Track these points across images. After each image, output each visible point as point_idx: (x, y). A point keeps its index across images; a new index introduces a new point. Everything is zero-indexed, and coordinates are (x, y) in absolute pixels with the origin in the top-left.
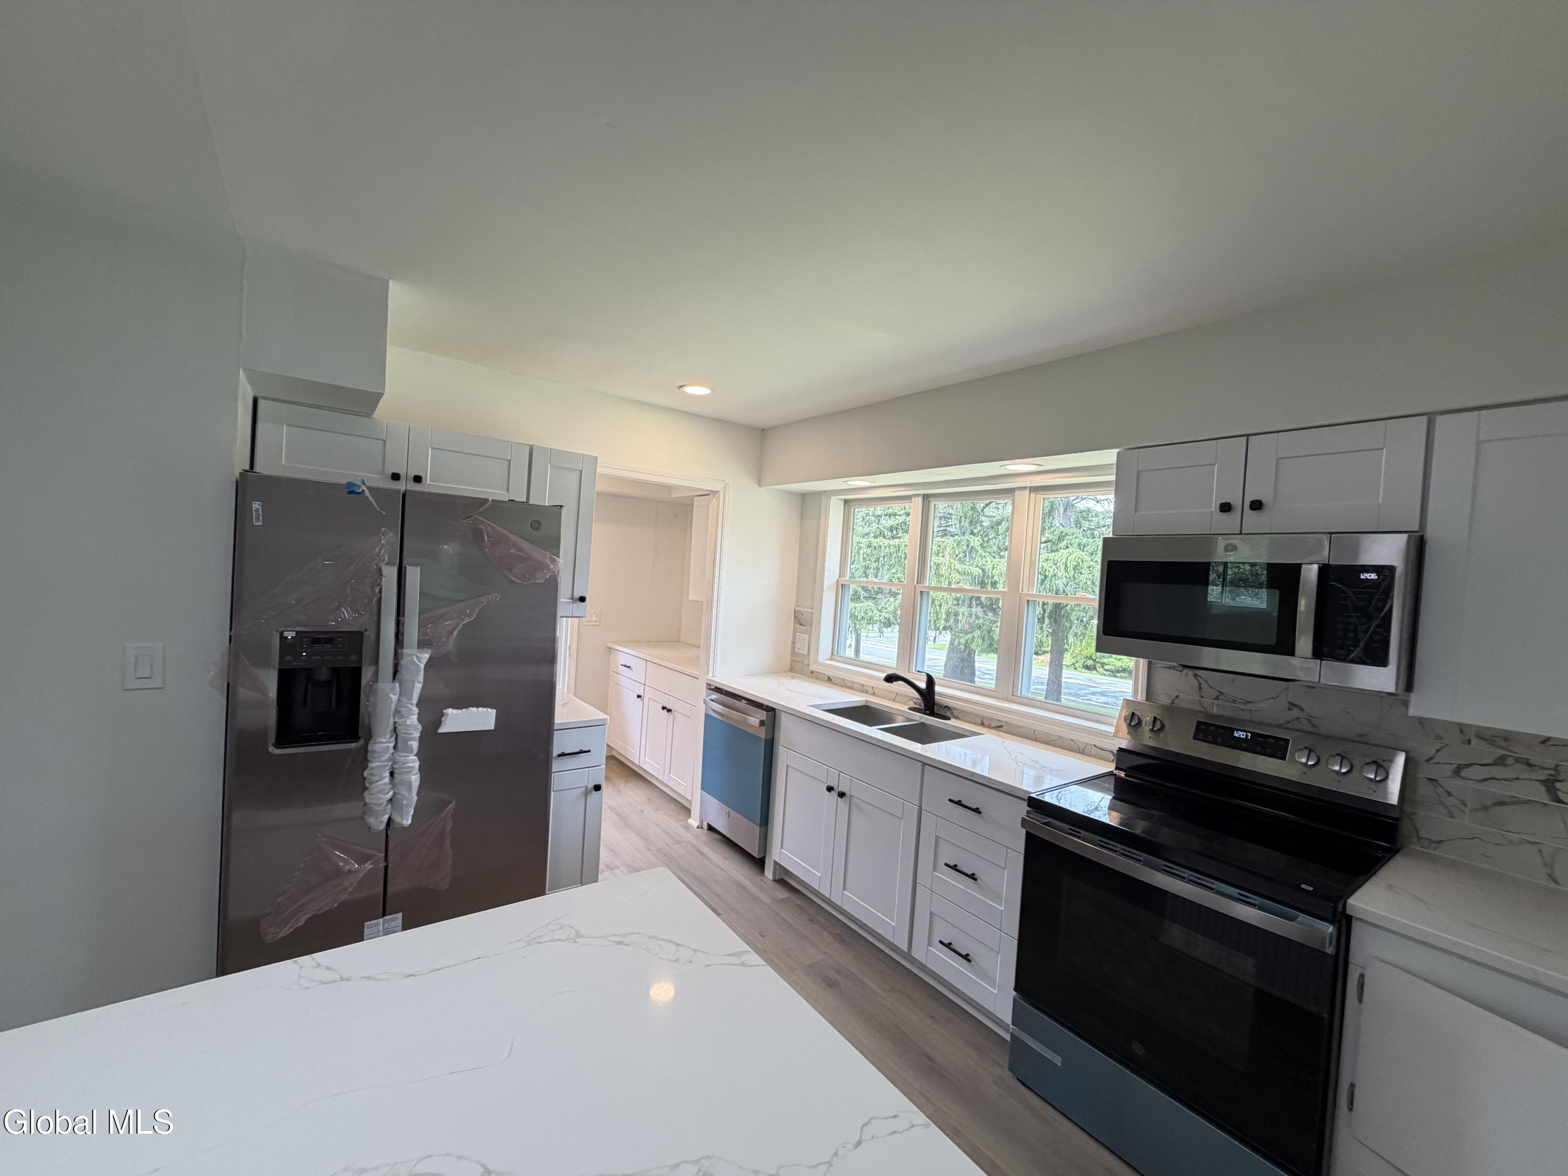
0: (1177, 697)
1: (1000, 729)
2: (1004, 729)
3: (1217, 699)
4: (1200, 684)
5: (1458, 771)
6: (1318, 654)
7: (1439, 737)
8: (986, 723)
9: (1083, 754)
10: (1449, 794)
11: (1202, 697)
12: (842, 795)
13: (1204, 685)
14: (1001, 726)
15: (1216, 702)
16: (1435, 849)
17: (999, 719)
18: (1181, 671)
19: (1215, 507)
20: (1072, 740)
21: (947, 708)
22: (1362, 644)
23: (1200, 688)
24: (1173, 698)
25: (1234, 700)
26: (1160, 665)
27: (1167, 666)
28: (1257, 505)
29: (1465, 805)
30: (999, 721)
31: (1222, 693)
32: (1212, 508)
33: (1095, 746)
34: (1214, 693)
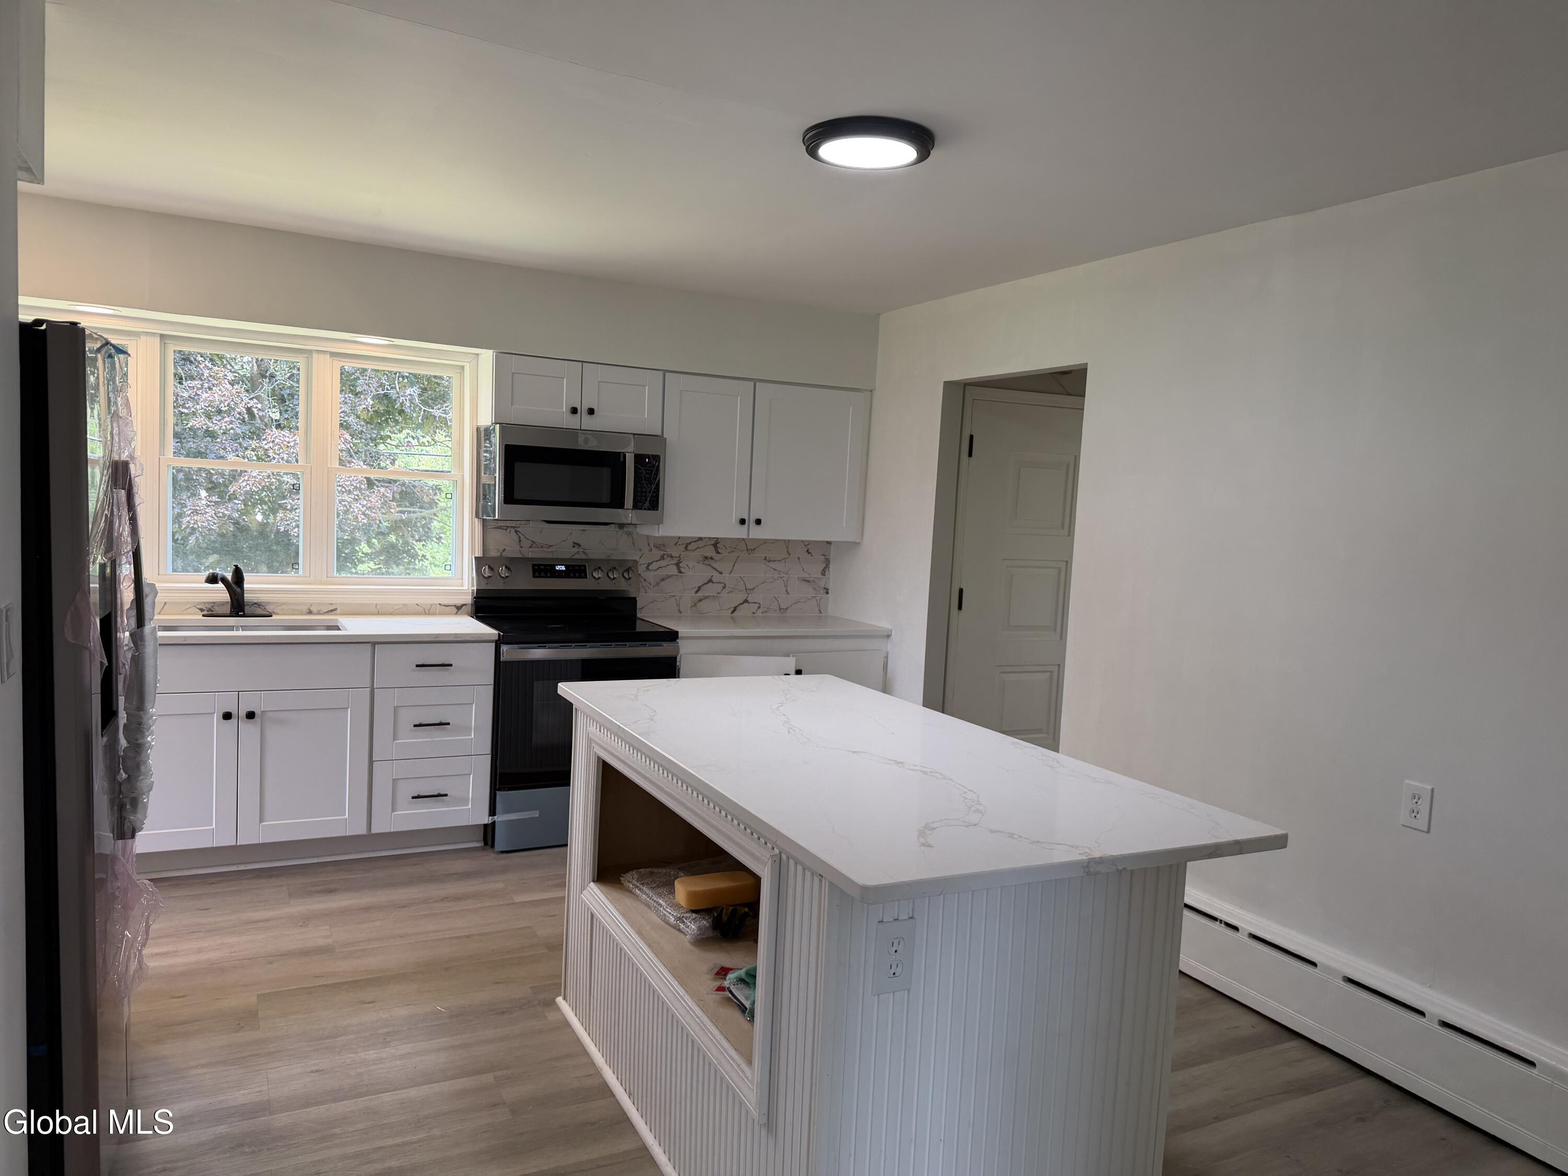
0: (504, 550)
1: (335, 612)
2: (338, 611)
3: (531, 547)
4: (520, 537)
5: (647, 568)
6: (636, 506)
7: (640, 550)
8: (314, 609)
9: (429, 614)
10: (645, 580)
11: (522, 547)
12: (251, 715)
13: (522, 538)
14: (336, 609)
15: (530, 549)
16: (641, 613)
17: (331, 602)
18: (506, 530)
19: (565, 409)
20: (417, 604)
21: (258, 605)
22: (648, 499)
23: (520, 541)
24: (501, 551)
25: (542, 546)
26: (490, 527)
27: (493, 527)
28: (591, 411)
29: (651, 585)
30: (332, 604)
31: (534, 542)
32: (563, 409)
33: (440, 604)
34: (530, 543)
